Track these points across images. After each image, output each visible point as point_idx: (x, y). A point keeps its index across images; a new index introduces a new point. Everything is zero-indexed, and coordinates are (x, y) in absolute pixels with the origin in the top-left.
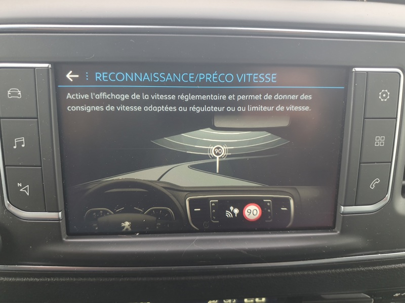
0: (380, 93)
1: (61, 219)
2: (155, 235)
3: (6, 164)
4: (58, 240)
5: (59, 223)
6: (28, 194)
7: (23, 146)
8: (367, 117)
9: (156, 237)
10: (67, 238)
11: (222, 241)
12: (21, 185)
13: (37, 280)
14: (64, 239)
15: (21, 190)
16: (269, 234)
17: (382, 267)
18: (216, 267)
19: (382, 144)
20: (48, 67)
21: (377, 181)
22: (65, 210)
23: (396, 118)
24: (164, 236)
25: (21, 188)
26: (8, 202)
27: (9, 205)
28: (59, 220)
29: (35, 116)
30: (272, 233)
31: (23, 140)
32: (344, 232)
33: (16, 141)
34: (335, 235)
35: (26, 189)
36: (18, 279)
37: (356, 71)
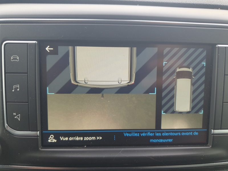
2: (96, 147)
3: (7, 101)
4: (36, 149)
5: (37, 138)
6: (19, 120)
7: (18, 90)
8: (226, 74)
9: (97, 148)
10: (42, 148)
11: (138, 151)
12: (15, 114)
14: (40, 149)
15: (15, 117)
16: (167, 147)
18: (134, 168)
20: (36, 43)
22: (41, 130)
24: (102, 148)
25: (15, 116)
26: (7, 125)
27: (7, 127)
28: (38, 136)
29: (26, 72)
30: (169, 147)
31: (19, 86)
32: (214, 146)
33: (14, 87)
34: (209, 148)
35: (18, 117)
37: (218, 47)
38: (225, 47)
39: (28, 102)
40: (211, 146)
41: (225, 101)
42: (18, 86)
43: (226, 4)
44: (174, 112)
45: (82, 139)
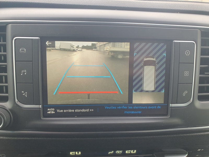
0: (186, 52)
1: (41, 108)
3: (17, 82)
4: (39, 118)
5: (40, 110)
6: (26, 96)
7: (25, 74)
8: (180, 62)
9: (85, 118)
10: (43, 118)
11: (115, 119)
13: (28, 138)
14: (42, 118)
17: (190, 134)
18: (112, 132)
19: (188, 75)
20: (38, 39)
21: (186, 92)
22: (43, 105)
23: (194, 63)
24: (88, 117)
25: (23, 93)
26: (17, 100)
27: (17, 102)
28: (40, 109)
29: (32, 60)
30: (138, 117)
31: (26, 71)
32: (172, 116)
33: (22, 72)
34: (168, 118)
35: (26, 94)
36: (19, 138)
37: (174, 42)
38: (180, 42)
39: (33, 83)
40: (169, 116)
41: (179, 82)
43: (185, 9)
44: (142, 91)
45: (73, 111)
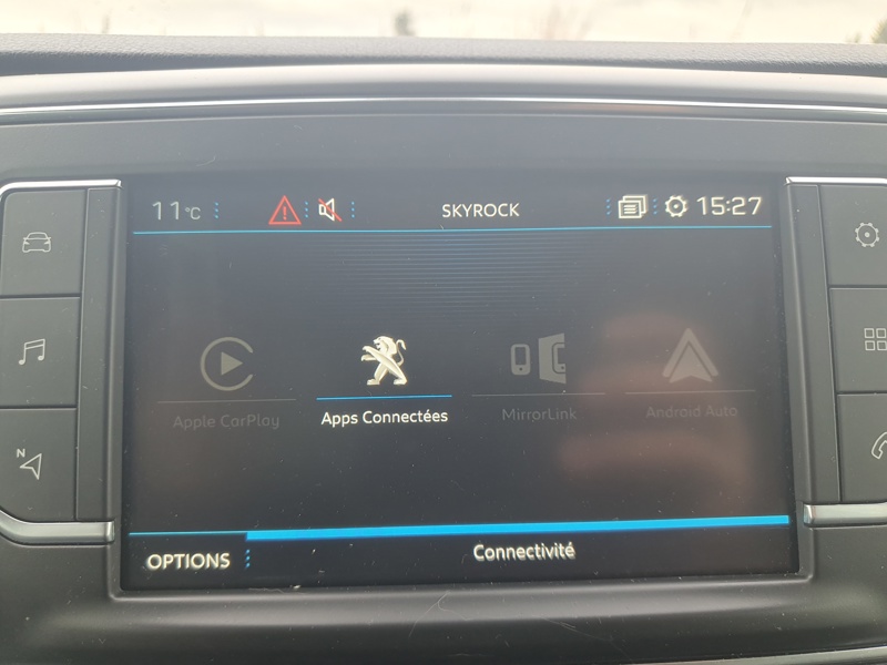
0: (857, 231)
1: (110, 539)
2: (342, 587)
5: (105, 549)
6: (38, 477)
7: (41, 358)
8: (834, 283)
10: (119, 594)
11: (510, 601)
12: (23, 455)
14: (112, 596)
15: (23, 467)
16: (629, 582)
19: (882, 346)
20: (115, 186)
22: (123, 523)
24: (363, 590)
25: (22, 460)
28: (104, 541)
29: (76, 290)
30: (637, 582)
31: (43, 345)
32: (822, 575)
33: (25, 349)
34: (804, 584)
35: (34, 464)
37: (792, 183)
38: (819, 184)
39: (72, 402)
40: (810, 576)
41: (842, 387)
42: (41, 343)
